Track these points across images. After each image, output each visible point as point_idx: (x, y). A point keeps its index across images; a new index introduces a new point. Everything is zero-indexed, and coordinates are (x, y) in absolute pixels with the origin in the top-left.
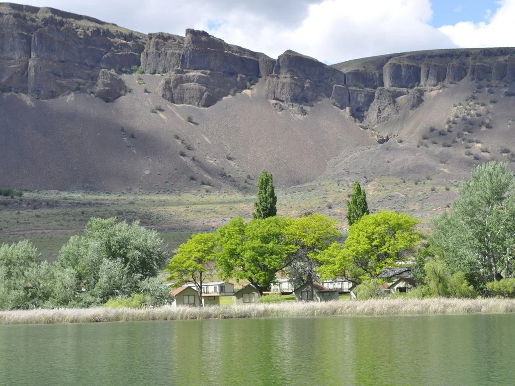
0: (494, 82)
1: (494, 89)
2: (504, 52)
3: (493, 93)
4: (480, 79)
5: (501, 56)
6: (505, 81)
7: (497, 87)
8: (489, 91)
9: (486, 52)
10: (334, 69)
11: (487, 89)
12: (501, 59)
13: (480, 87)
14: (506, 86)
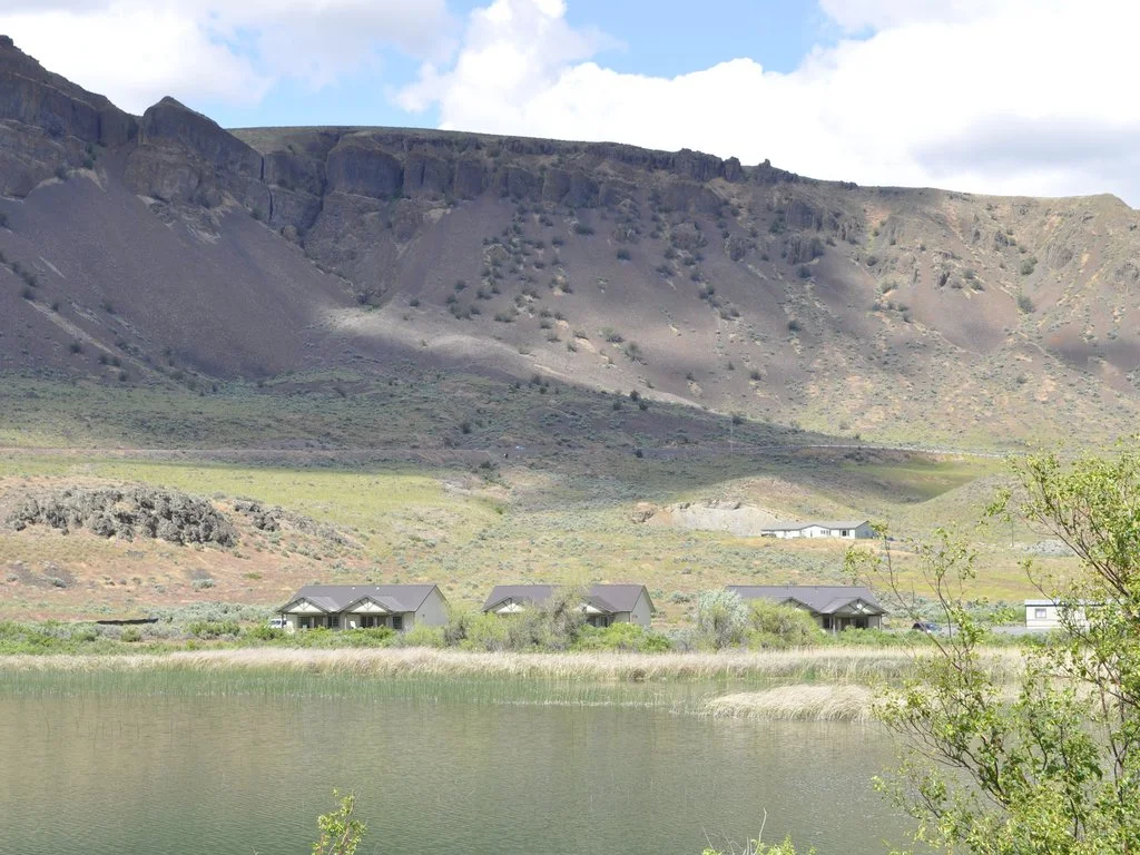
0: (548, 205)
1: (552, 219)
2: (546, 146)
3: (551, 225)
4: (520, 197)
5: (541, 154)
6: (567, 205)
7: (554, 214)
8: (542, 221)
9: (516, 144)
10: (241, 143)
11: (537, 217)
12: (544, 160)
13: (523, 211)
14: (571, 214)
